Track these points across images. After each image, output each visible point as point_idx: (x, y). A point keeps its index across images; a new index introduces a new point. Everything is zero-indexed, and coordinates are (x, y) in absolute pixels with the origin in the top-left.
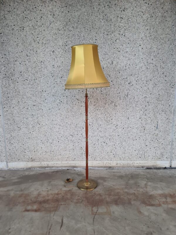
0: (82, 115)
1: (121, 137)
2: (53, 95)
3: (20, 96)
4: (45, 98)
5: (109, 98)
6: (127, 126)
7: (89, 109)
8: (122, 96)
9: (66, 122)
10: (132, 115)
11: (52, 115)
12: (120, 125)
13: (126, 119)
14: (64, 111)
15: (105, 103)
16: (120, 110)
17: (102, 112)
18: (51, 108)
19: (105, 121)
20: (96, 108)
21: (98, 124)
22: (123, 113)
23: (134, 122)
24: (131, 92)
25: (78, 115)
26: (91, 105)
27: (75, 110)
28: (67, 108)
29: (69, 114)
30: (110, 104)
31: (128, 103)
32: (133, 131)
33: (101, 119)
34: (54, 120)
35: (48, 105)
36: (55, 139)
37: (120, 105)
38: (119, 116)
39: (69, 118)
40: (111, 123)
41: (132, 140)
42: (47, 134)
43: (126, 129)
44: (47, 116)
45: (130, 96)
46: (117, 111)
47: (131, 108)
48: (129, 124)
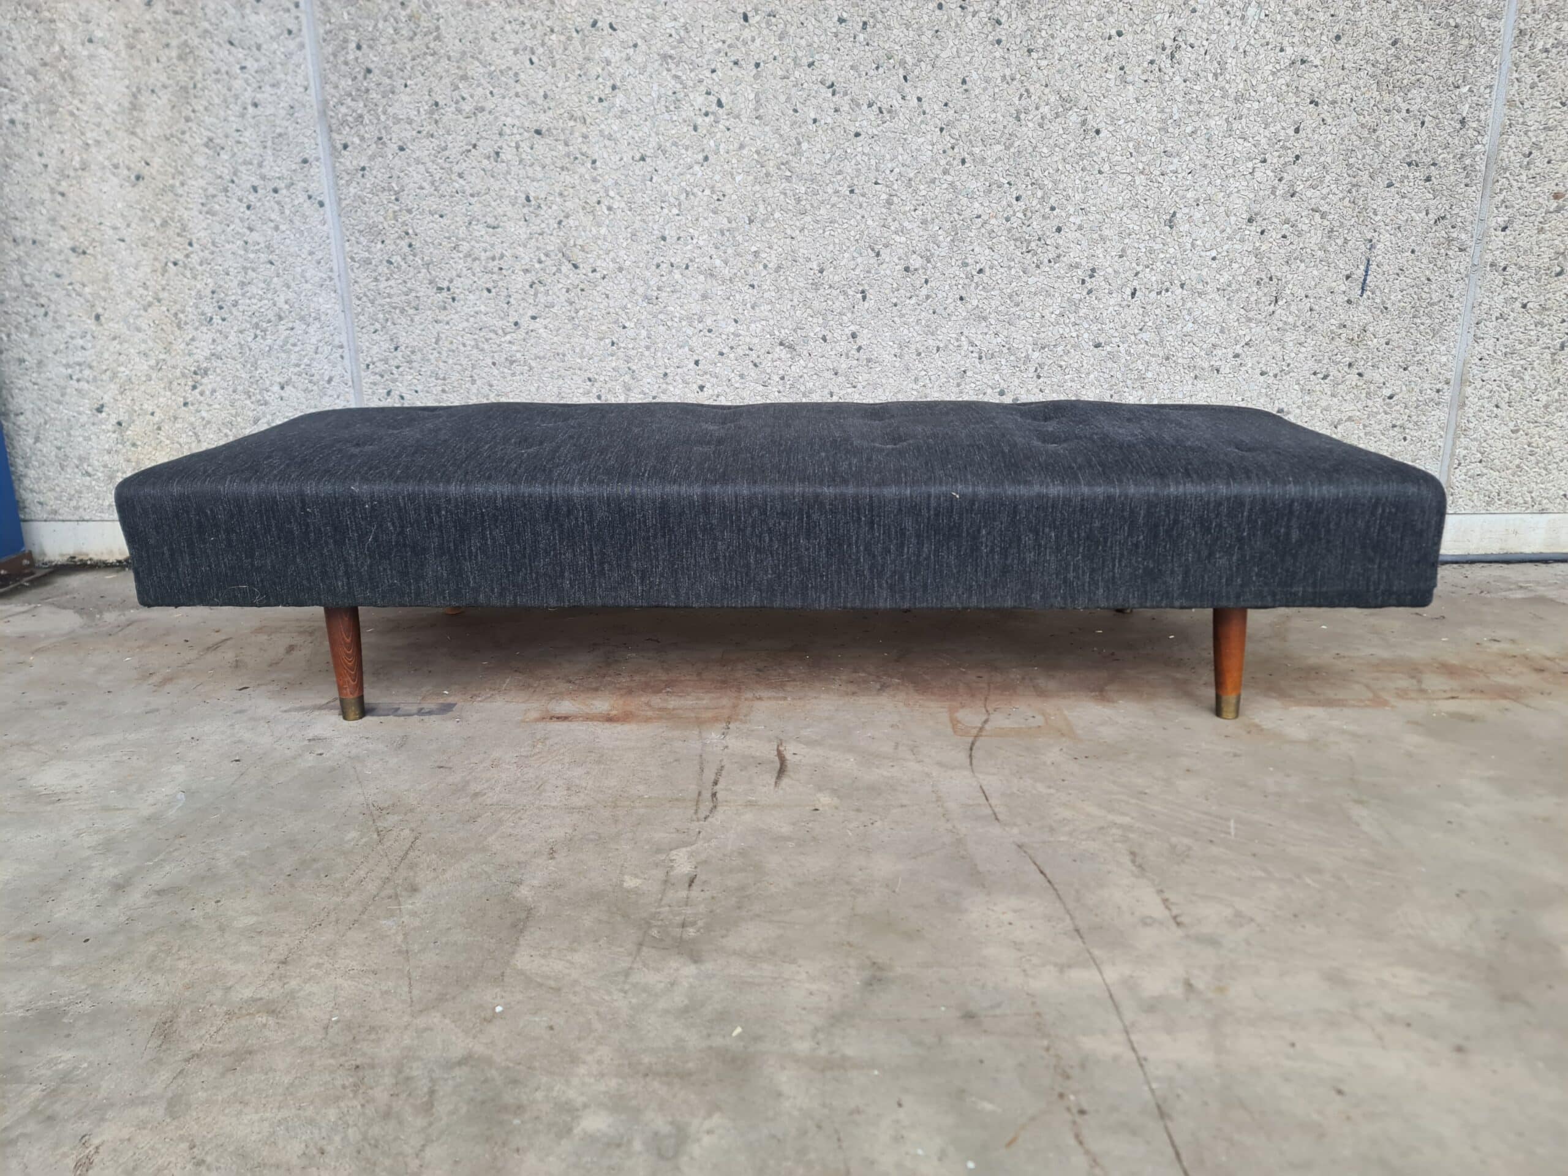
0: (861, 199)
1: (1113, 357)
2: (665, 57)
3: (444, 62)
4: (610, 75)
5: (1045, 72)
6: (1160, 277)
7: (906, 156)
8: (1134, 60)
9: (754, 249)
10: (1198, 200)
11: (659, 203)
12: (1110, 270)
13: (1156, 227)
14: (740, 171)
15: (1018, 112)
16: (1120, 158)
17: (996, 177)
18: (648, 154)
19: (1012, 242)
20: (956, 150)
21: (965, 265)
22: (1137, 183)
23: (1208, 246)
24: (1205, 25)
25: (834, 199)
26: (923, 126)
27: (809, 163)
28: (758, 153)
29: (770, 190)
30: (1049, 116)
31: (1175, 110)
32: (1197, 313)
33: (983, 230)
34: (668, 237)
35: (630, 132)
36: (679, 370)
37: (1122, 121)
38: (1107, 204)
39: (773, 224)
40: (1051, 257)
41: (1189, 377)
42: (623, 332)
43: (1153, 294)
44: (623, 205)
45: (1193, 57)
46: (1100, 172)
47: (1194, 146)
48: (1173, 262)
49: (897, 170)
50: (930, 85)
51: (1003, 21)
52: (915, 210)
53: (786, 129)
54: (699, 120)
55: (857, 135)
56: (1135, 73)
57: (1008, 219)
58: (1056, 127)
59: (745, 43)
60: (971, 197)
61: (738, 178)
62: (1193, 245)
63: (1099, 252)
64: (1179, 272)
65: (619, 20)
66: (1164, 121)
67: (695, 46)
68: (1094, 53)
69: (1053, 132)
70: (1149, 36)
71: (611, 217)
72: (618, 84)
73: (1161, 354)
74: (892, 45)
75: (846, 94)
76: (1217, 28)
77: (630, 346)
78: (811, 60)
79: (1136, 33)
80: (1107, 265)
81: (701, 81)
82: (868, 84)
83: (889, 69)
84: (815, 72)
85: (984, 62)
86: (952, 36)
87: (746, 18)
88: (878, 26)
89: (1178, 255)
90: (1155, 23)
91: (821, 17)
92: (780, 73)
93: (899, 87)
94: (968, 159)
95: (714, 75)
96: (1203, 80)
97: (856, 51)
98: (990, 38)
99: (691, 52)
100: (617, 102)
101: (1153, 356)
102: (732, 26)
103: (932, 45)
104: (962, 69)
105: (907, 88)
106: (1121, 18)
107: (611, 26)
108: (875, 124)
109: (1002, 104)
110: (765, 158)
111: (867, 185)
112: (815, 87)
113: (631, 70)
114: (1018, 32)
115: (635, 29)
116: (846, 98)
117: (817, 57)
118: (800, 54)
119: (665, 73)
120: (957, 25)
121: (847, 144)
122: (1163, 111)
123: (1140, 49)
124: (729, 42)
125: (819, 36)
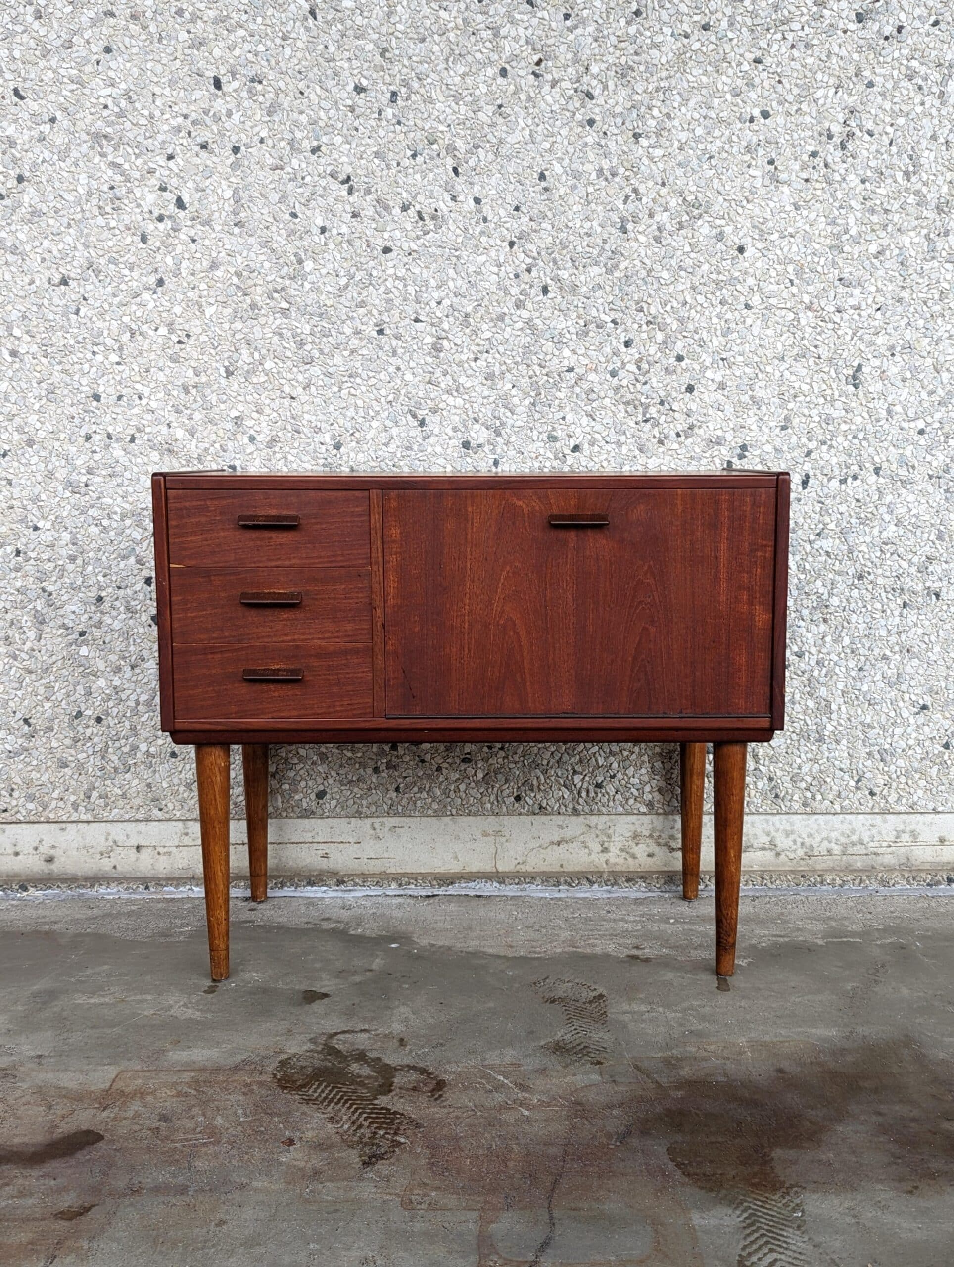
0: (394, 342)
5: (661, 165)
6: (844, 457)
7: (459, 282)
8: (789, 152)
9: (234, 413)
10: (893, 347)
11: (89, 347)
12: (768, 448)
13: (834, 386)
14: (212, 301)
15: (623, 220)
16: (774, 287)
17: (594, 313)
18: (72, 275)
19: (621, 407)
20: (534, 273)
21: (553, 438)
22: (803, 322)
23: (911, 414)
24: (887, 106)
25: (355, 342)
26: (484, 239)
27: (316, 290)
28: (238, 274)
29: (257, 329)
30: (668, 227)
31: (851, 221)
32: (901, 510)
33: (577, 390)
34: (103, 396)
35: (46, 243)
36: (121, 592)
37: (775, 236)
38: (760, 352)
39: (263, 378)
40: (680, 428)
41: (894, 606)
42: (33, 535)
43: (835, 483)
44: (34, 348)
45: (874, 147)
46: (748, 307)
47: (881, 272)
48: (861, 435)
49: (446, 302)
50: (493, 181)
51: (596, 93)
52: (476, 359)
53: (279, 240)
54: (150, 227)
55: (387, 250)
56: (791, 170)
57: (613, 374)
58: (680, 242)
59: (217, 119)
60: (558, 341)
61: (210, 311)
62: (889, 412)
63: (751, 421)
64: (871, 450)
65: (28, 84)
66: (837, 236)
67: (143, 121)
68: (730, 141)
69: (675, 249)
70: (808, 119)
71: (16, 366)
72: (27, 174)
73: (851, 571)
74: (435, 124)
75: (368, 192)
76: (904, 108)
77: (45, 556)
78: (315, 143)
79: (789, 114)
80: (764, 440)
81: (151, 172)
82: (401, 178)
83: (431, 158)
84: (322, 161)
85: (571, 150)
86: (522, 113)
87: (218, 84)
88: (413, 97)
89: (869, 427)
90: (816, 101)
91: (330, 83)
92: (270, 161)
93: (447, 183)
94: (553, 287)
95: (171, 164)
96: (889, 181)
97: (382, 133)
98: (579, 117)
99: (136, 130)
100: (26, 198)
101: (839, 573)
102: (197, 94)
103: (493, 125)
104: (539, 159)
105: (459, 184)
106: (766, 93)
107: (16, 92)
108: (413, 235)
109: (600, 208)
110: (251, 282)
111: (402, 323)
112: (323, 182)
113: (47, 155)
114: (618, 110)
115: (52, 97)
116: (368, 198)
117: (325, 139)
118: (299, 135)
119: (97, 159)
120: (529, 98)
121: (372, 264)
122: (834, 223)
123: (795, 136)
124: (194, 116)
125: (327, 111)
